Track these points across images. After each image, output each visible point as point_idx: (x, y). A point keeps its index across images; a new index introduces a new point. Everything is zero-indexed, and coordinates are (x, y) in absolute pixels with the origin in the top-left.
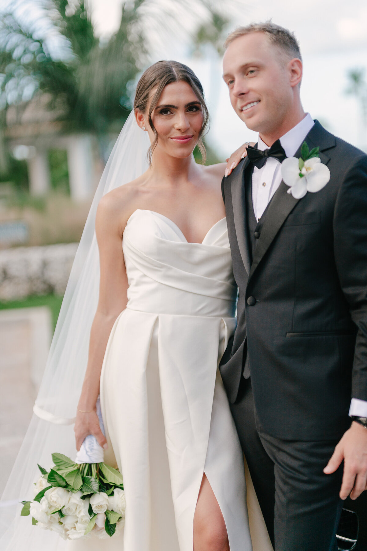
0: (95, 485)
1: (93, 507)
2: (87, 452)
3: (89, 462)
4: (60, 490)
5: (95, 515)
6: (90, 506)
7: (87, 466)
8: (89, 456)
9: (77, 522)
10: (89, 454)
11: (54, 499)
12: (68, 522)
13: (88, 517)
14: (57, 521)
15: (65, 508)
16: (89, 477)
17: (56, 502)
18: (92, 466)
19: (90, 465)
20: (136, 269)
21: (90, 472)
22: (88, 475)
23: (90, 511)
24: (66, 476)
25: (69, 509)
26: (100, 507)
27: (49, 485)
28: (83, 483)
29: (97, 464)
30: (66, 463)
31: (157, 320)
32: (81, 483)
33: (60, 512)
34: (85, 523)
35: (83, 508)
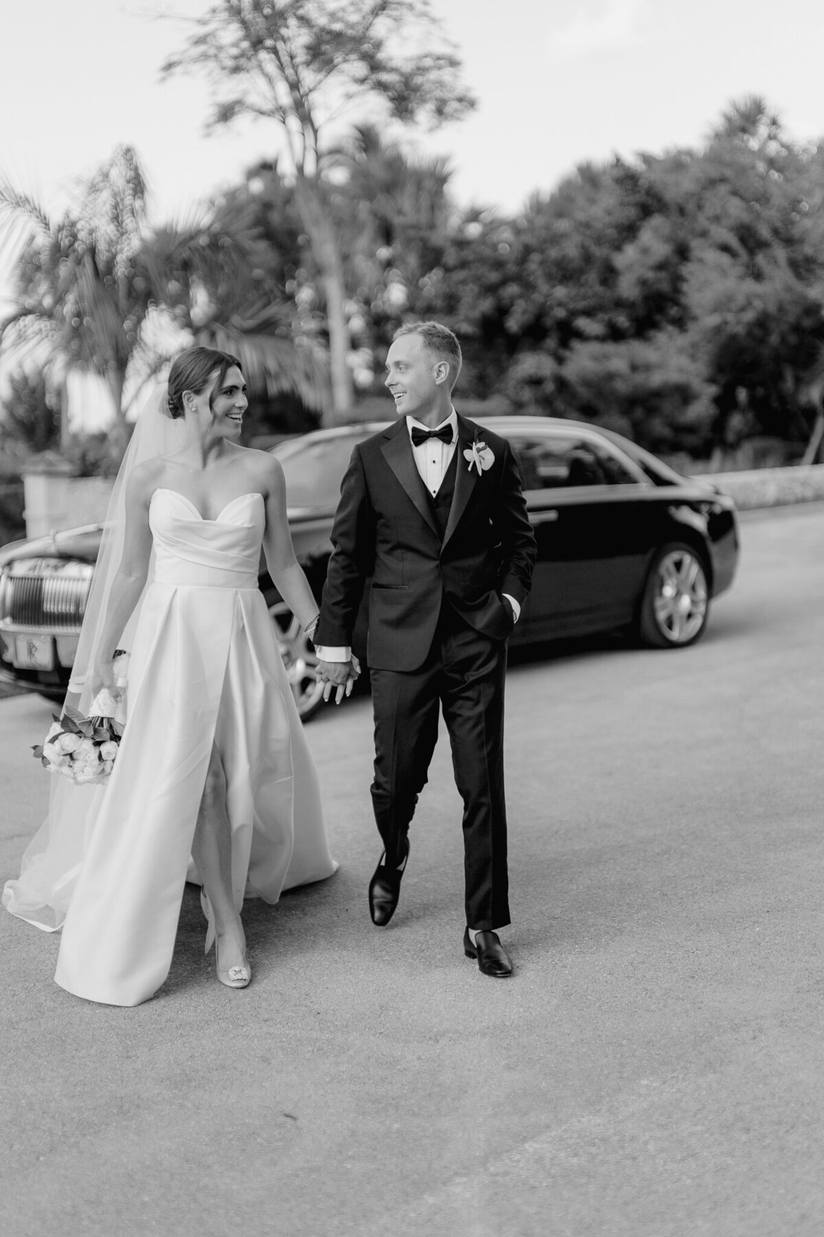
0: (107, 735)
1: (103, 754)
2: (100, 706)
3: (102, 715)
4: (73, 736)
5: (104, 761)
6: (100, 752)
7: (100, 719)
8: (102, 710)
9: (86, 766)
10: (102, 707)
11: (66, 743)
12: (77, 765)
13: (97, 762)
14: (67, 763)
15: (77, 752)
16: (101, 728)
17: (68, 746)
18: (104, 720)
19: (102, 718)
20: (159, 545)
21: (101, 724)
22: (99, 726)
23: (100, 757)
24: (79, 724)
25: (80, 753)
26: (109, 753)
27: (63, 731)
28: (95, 734)
29: (108, 718)
30: (78, 716)
31: (176, 591)
32: (93, 733)
33: (71, 755)
34: (94, 766)
35: (93, 753)
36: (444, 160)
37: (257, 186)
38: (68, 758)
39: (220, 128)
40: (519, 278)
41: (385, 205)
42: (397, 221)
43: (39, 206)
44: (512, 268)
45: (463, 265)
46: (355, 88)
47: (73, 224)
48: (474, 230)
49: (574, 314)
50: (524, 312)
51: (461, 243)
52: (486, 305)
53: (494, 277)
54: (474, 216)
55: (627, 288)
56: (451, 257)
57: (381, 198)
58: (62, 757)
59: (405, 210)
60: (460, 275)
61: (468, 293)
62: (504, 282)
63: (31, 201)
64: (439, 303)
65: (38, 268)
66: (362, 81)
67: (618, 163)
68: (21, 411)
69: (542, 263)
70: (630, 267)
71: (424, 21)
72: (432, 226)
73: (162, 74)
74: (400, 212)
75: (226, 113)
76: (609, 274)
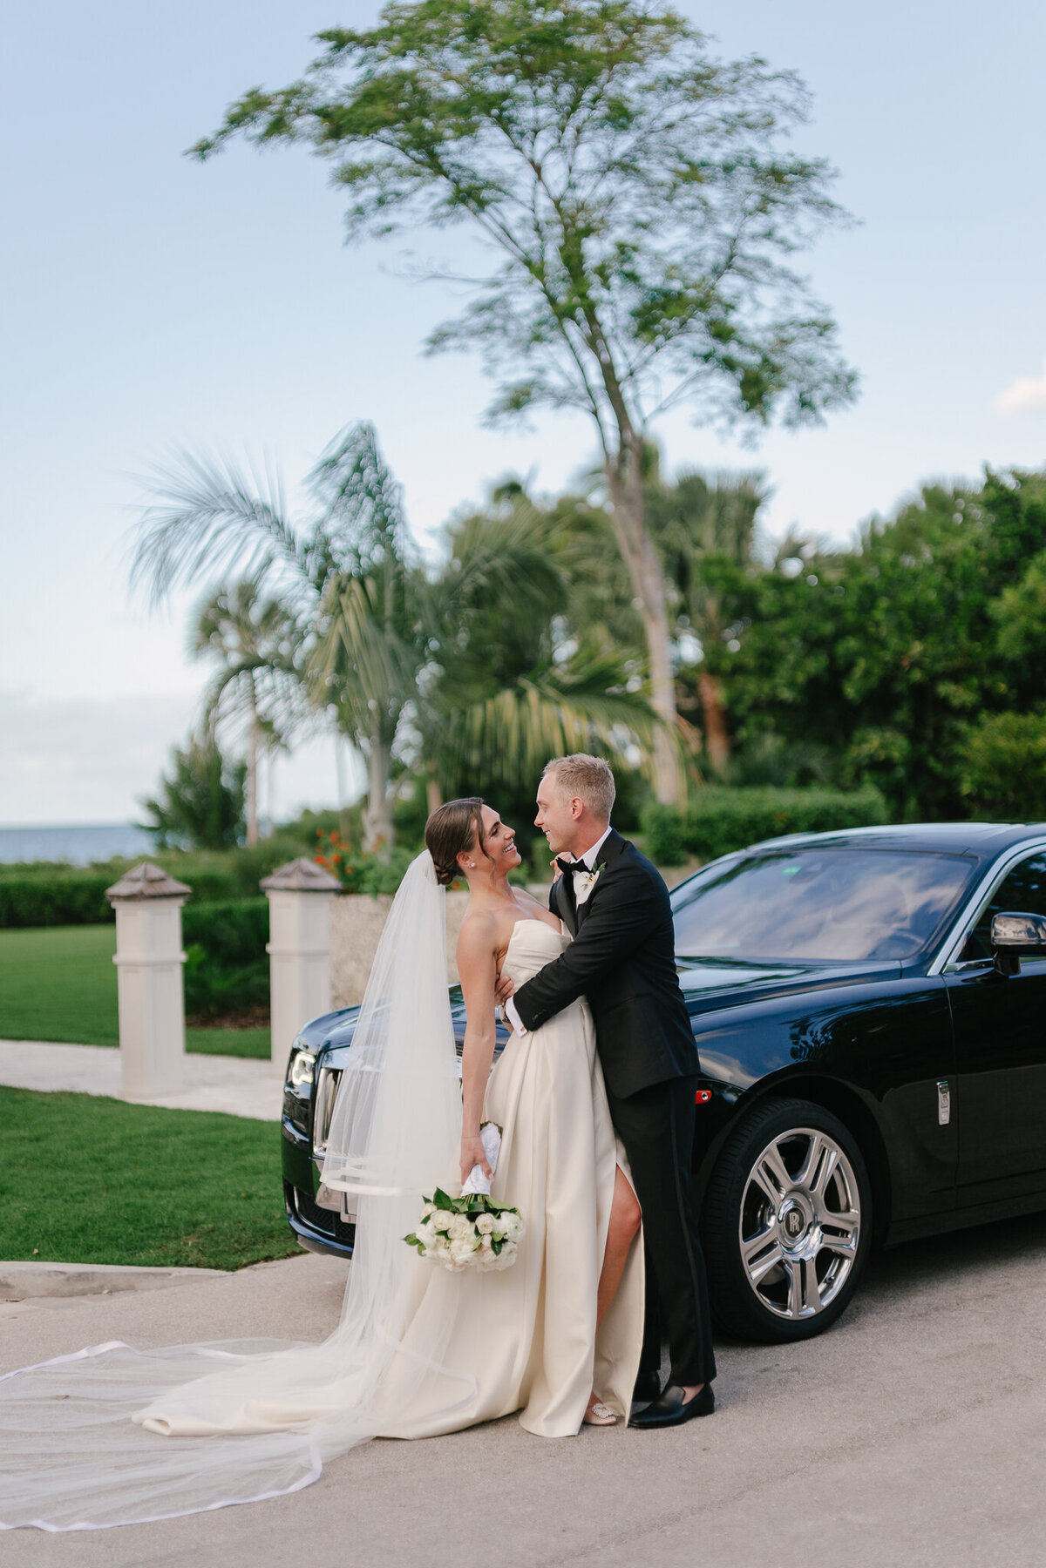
1: (479, 1227)
4: (447, 1212)
5: (481, 1235)
6: (476, 1227)
7: (474, 1196)
8: (475, 1187)
9: (463, 1244)
12: (455, 1244)
13: (474, 1237)
14: (443, 1243)
15: (451, 1229)
16: (475, 1203)
17: (441, 1225)
18: (478, 1197)
19: (476, 1195)
23: (477, 1232)
25: (454, 1230)
26: (486, 1227)
27: (435, 1209)
33: (445, 1233)
34: (471, 1243)
35: (469, 1228)
36: (759, 477)
37: (504, 510)
38: (442, 1238)
39: (505, 419)
40: (859, 630)
41: (677, 535)
42: (695, 555)
43: (282, 518)
44: (850, 617)
45: (784, 612)
46: (695, 367)
47: (327, 543)
48: (793, 568)
49: (934, 678)
50: (867, 673)
51: (779, 584)
52: (816, 664)
53: (828, 628)
54: (794, 550)
55: (1007, 643)
56: (767, 603)
57: (674, 526)
58: (436, 1237)
59: (705, 542)
60: (782, 625)
61: (792, 650)
62: (840, 635)
63: (271, 510)
64: (750, 662)
65: (225, 613)
66: (707, 358)
67: (992, 482)
68: (188, 795)
69: (889, 611)
70: (1011, 619)
71: (782, 282)
72: (741, 561)
73: (428, 347)
74: (697, 544)
75: (518, 400)
76: (983, 625)
